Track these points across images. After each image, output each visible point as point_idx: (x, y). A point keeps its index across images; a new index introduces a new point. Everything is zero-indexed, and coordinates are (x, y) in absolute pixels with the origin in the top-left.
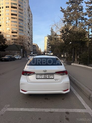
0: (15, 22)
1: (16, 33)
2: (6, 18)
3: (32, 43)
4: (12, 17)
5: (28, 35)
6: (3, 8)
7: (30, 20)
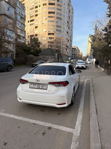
0: (52, 21)
1: (53, 34)
2: (43, 18)
3: (71, 46)
4: (49, 16)
5: (67, 36)
6: (40, 6)
7: (71, 17)
